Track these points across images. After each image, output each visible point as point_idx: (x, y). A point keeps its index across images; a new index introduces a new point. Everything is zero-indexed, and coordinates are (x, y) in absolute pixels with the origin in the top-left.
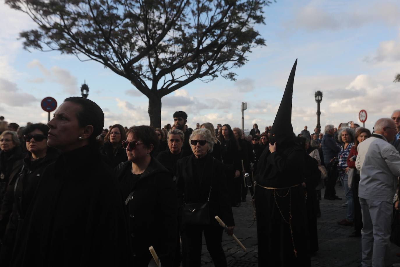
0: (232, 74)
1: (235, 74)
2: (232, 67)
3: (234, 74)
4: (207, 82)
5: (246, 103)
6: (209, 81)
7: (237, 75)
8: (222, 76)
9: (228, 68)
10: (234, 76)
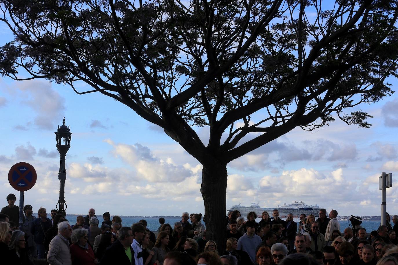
0: (360, 114)
1: (367, 115)
2: (361, 102)
3: (363, 114)
4: (311, 130)
5: (391, 174)
6: (314, 128)
7: (370, 116)
8: (340, 118)
9: (352, 104)
10: (364, 118)
